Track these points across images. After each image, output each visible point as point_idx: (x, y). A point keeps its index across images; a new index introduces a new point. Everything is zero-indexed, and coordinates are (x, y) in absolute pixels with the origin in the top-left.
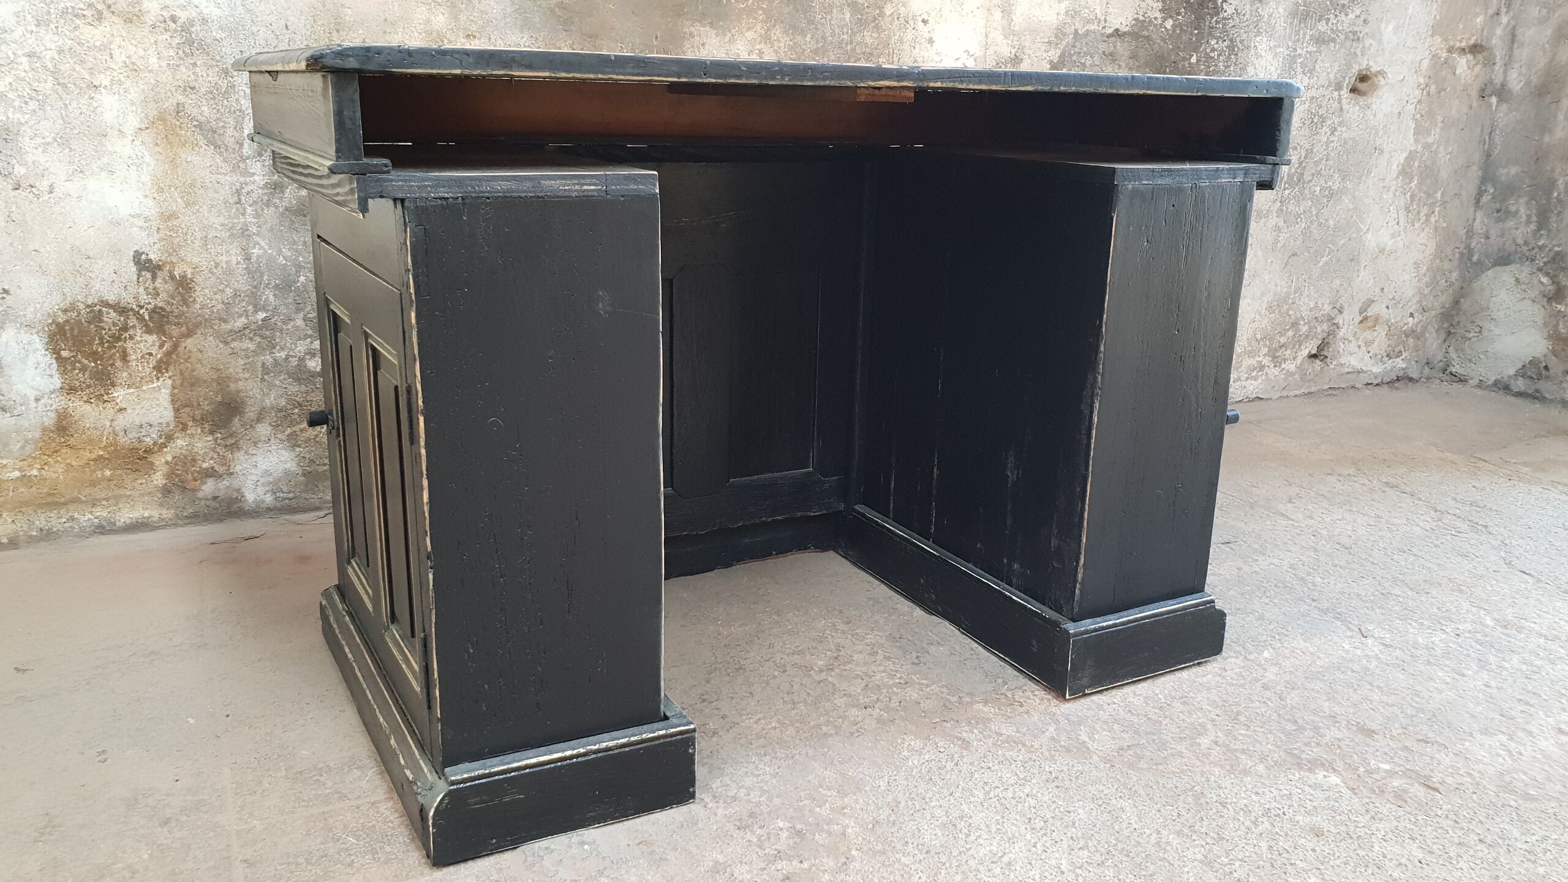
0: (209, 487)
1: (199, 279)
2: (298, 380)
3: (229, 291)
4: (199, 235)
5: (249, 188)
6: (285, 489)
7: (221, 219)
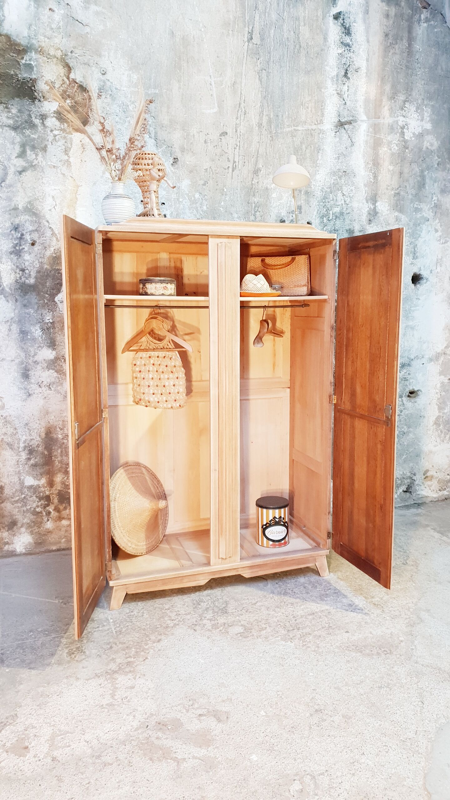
0: (6, 548)
1: (6, 487)
2: (34, 515)
3: (14, 490)
4: (6, 474)
5: (21, 460)
6: (29, 548)
7: (13, 469)
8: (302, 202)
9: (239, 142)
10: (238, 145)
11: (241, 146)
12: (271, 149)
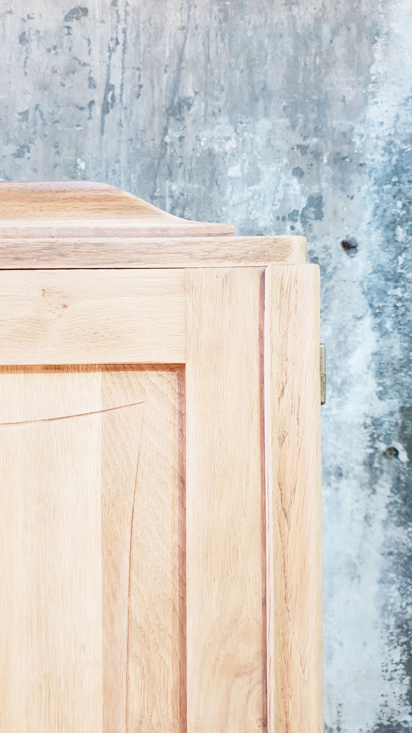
8: (324, 185)
9: (124, 31)
10: (121, 40)
11: (129, 43)
12: (222, 45)
